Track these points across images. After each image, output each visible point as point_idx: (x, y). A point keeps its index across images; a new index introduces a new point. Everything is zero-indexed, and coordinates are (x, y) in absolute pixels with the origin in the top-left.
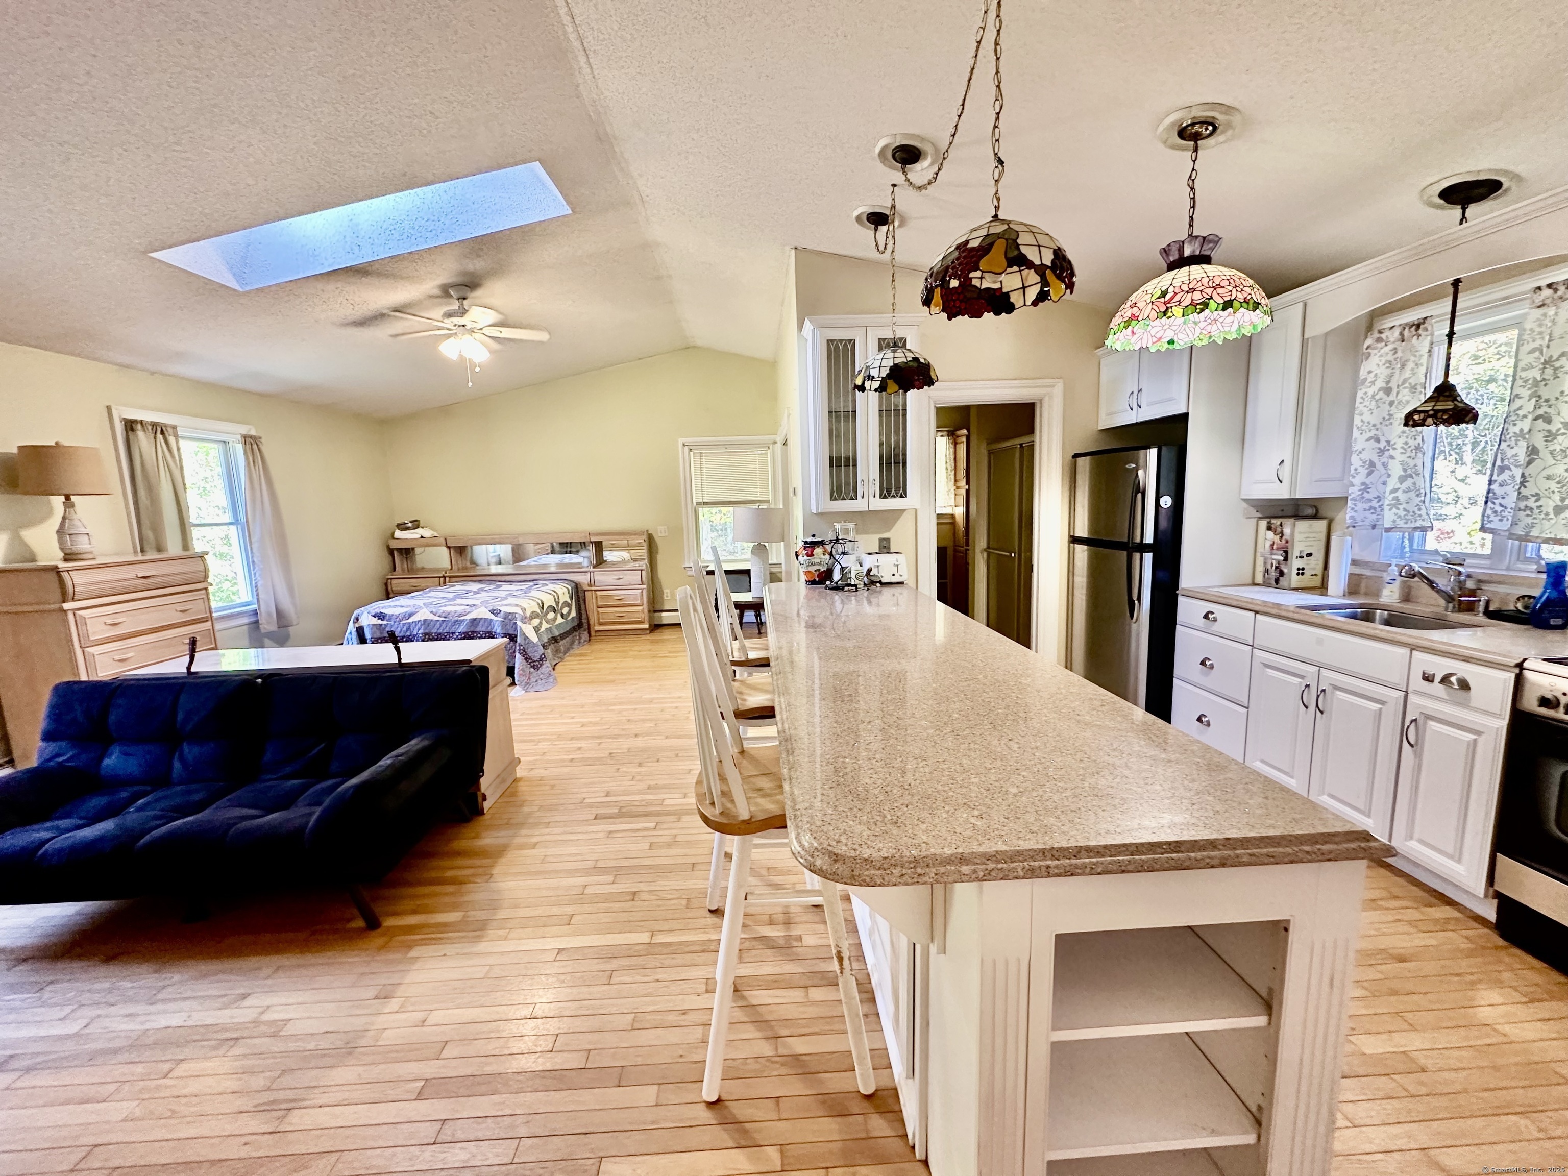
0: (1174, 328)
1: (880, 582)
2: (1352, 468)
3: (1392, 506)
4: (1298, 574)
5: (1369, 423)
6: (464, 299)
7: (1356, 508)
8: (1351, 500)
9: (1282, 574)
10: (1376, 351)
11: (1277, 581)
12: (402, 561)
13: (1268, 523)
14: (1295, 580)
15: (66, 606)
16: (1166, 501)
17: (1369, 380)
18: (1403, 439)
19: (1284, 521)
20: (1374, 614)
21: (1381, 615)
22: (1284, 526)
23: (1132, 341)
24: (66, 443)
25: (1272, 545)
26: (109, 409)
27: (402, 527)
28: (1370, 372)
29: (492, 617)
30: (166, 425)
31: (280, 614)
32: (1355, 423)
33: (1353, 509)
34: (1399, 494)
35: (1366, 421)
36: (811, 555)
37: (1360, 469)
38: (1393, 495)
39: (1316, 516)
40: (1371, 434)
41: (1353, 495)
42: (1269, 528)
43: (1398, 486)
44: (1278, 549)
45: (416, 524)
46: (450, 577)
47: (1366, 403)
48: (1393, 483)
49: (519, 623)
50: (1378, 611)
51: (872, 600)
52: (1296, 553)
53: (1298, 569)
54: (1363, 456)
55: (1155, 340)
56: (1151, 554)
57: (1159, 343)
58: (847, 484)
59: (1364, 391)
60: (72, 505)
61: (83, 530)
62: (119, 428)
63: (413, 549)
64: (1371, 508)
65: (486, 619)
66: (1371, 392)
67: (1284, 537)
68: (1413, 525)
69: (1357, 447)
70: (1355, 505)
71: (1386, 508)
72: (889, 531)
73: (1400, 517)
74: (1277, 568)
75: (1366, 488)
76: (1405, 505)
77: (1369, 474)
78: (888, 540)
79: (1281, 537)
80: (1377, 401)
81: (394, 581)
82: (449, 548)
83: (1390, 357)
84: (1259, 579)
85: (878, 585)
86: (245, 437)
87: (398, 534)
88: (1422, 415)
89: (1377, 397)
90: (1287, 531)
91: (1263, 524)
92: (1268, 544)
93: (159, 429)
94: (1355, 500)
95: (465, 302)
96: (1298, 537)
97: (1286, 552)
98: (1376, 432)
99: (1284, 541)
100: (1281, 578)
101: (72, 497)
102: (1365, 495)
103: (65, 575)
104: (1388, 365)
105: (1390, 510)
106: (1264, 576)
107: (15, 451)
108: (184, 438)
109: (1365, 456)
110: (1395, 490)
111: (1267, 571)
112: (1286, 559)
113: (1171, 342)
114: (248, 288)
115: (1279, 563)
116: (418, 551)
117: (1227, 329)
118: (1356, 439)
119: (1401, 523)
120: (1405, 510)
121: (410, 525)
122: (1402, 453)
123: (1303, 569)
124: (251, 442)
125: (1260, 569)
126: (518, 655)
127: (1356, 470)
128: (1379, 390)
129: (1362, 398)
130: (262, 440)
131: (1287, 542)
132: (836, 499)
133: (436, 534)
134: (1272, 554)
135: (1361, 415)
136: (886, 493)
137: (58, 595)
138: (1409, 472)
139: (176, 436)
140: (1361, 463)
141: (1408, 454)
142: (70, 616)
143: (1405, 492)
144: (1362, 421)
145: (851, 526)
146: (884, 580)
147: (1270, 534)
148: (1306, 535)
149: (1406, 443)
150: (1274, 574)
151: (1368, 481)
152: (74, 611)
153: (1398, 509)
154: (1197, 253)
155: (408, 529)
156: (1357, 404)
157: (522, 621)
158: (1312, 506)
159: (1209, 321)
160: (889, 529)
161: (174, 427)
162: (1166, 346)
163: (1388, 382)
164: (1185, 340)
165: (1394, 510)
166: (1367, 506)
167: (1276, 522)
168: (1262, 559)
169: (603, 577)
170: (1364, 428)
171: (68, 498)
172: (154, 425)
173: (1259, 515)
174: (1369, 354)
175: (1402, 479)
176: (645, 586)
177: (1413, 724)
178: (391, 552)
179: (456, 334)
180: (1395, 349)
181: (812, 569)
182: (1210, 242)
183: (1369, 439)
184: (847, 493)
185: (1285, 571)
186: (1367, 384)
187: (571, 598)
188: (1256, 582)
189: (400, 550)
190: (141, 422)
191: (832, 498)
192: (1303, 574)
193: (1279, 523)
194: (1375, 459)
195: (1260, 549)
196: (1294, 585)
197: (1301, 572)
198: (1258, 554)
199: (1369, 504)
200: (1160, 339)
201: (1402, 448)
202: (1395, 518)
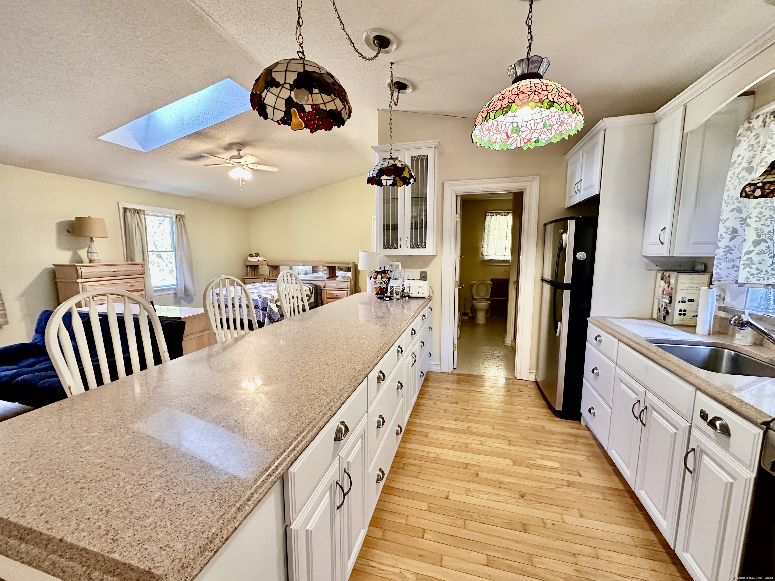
0: (538, 131)
1: (409, 296)
2: (719, 234)
3: (746, 265)
4: (680, 314)
5: (732, 197)
6: (240, 150)
7: (721, 266)
8: (717, 259)
9: (667, 313)
10: (746, 138)
11: (664, 318)
12: (252, 271)
13: (663, 274)
14: (677, 319)
15: (78, 281)
16: (581, 255)
17: (738, 162)
18: (758, 210)
19: (671, 273)
20: (722, 352)
21: (729, 354)
22: (671, 277)
23: (509, 143)
24: (92, 217)
25: (663, 291)
26: (118, 203)
27: (251, 256)
28: (739, 156)
29: (258, 298)
30: (140, 210)
31: (186, 290)
32: (724, 198)
33: (718, 266)
34: (752, 255)
35: (731, 196)
36: (376, 278)
37: (724, 235)
38: (747, 256)
39: (704, 271)
40: (734, 206)
41: (718, 256)
42: (662, 279)
43: (752, 248)
44: (666, 294)
45: (257, 255)
46: (267, 279)
47: (733, 181)
48: (748, 246)
49: (269, 303)
50: (726, 351)
51: (405, 306)
52: (679, 298)
53: (680, 311)
54: (726, 224)
55: (526, 141)
56: (569, 292)
57: (529, 143)
58: (393, 240)
59: (732, 172)
60: (93, 241)
61: (95, 251)
62: (122, 211)
63: (258, 266)
64: (734, 266)
65: (256, 300)
66: (737, 171)
67: (670, 286)
68: (765, 282)
69: (724, 217)
70: (720, 263)
71: (742, 267)
72: (426, 267)
73: (752, 275)
74: (665, 308)
75: (729, 250)
76: (757, 265)
77: (732, 239)
78: (425, 272)
79: (669, 285)
80: (740, 179)
81: (246, 280)
82: (269, 266)
83: (753, 142)
84: (655, 316)
85: (407, 298)
86: (177, 215)
87: (249, 259)
88: (752, 187)
89: (740, 176)
90: (672, 281)
91: (660, 275)
92: (661, 290)
93: (137, 211)
94: (720, 260)
95: (240, 152)
96: (680, 286)
97: (671, 297)
98: (739, 205)
99: (670, 289)
100: (667, 316)
101: (93, 238)
102: (728, 255)
103: (79, 269)
104: (750, 148)
105: (744, 268)
106: (658, 314)
107: (74, 219)
108: (147, 215)
109: (729, 224)
110: (749, 253)
111: (659, 310)
112: (670, 303)
113: (537, 141)
114: (147, 151)
115: (666, 305)
116: (260, 266)
117: (570, 127)
118: (723, 210)
119: (754, 280)
120: (757, 269)
121: (254, 255)
122: (756, 221)
123: (685, 311)
124: (179, 217)
125: (656, 308)
126: (266, 318)
127: (721, 235)
128: (742, 170)
129: (731, 177)
130: (186, 217)
131: (672, 290)
132: (386, 248)
133: (265, 260)
134: (663, 298)
135: (728, 191)
136: (415, 245)
137: (75, 276)
138: (763, 237)
139: (144, 215)
140: (725, 230)
141: (762, 222)
142: (80, 284)
143: (757, 254)
144: (729, 196)
145: (399, 263)
146: (411, 295)
147: (663, 282)
148: (688, 285)
149: (761, 213)
150: (663, 313)
151: (731, 244)
152: (82, 283)
153: (751, 268)
154: (526, 72)
155: (253, 257)
156: (727, 182)
157: (271, 302)
158: (701, 263)
159: (559, 123)
160: (426, 266)
161: (144, 211)
162: (534, 144)
163: (750, 163)
164: (546, 139)
165: (748, 269)
166: (731, 265)
167: (666, 274)
168: (657, 300)
169: (331, 284)
170: (729, 201)
171: (91, 238)
172: (135, 210)
173: (658, 268)
174: (740, 141)
175: (756, 243)
176: (348, 290)
177: (692, 453)
178: (247, 266)
179: (235, 166)
180: (757, 134)
181: (377, 286)
182: (534, 62)
183: (732, 211)
184: (392, 244)
185: (670, 311)
186: (736, 165)
187: (311, 293)
188: (654, 317)
189: (251, 266)
190: (129, 208)
191: (384, 247)
192: (684, 315)
193: (668, 275)
194: (738, 227)
195: (657, 294)
196: (676, 322)
197: (683, 313)
198: (656, 298)
199: (733, 263)
200: (529, 140)
201: (757, 217)
202: (748, 275)
